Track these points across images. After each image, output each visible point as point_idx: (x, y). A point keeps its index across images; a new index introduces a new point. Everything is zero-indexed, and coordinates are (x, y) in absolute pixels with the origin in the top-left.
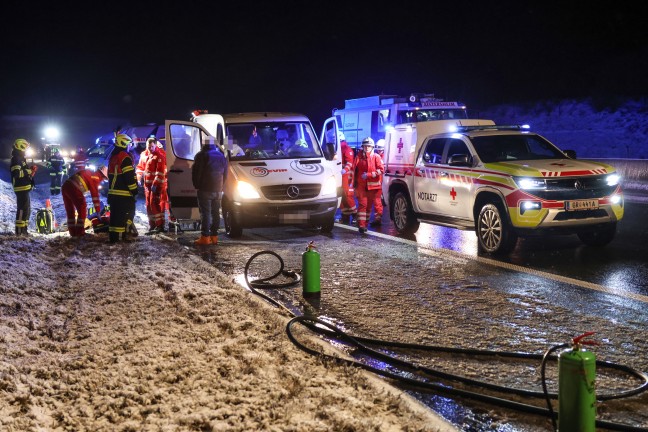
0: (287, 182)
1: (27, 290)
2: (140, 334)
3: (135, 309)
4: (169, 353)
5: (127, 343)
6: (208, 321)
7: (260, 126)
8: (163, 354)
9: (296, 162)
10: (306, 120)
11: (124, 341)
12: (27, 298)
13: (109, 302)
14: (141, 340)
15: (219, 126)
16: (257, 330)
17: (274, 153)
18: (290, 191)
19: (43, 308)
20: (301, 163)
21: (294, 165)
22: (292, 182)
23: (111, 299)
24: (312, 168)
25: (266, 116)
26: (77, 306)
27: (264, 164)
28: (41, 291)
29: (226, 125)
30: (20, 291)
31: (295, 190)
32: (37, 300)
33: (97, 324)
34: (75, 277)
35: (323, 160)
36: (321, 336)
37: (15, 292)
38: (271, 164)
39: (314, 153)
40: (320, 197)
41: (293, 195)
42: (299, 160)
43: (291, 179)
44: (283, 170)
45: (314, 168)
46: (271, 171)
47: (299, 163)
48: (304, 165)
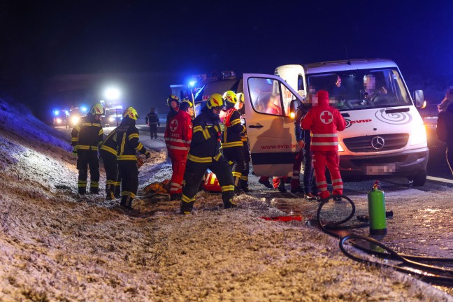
0: (372, 133)
1: (118, 237)
2: (219, 257)
3: (216, 244)
5: (208, 264)
7: (344, 75)
9: (381, 111)
11: (206, 263)
12: (118, 242)
13: (192, 242)
14: (220, 261)
15: (300, 77)
17: (359, 103)
18: (375, 141)
19: (134, 249)
20: (388, 112)
21: (379, 114)
22: (377, 132)
23: (194, 239)
24: (399, 117)
25: (349, 63)
26: (164, 247)
27: (347, 115)
28: (129, 237)
29: (307, 76)
30: (112, 238)
31: (380, 140)
32: (126, 244)
33: (183, 256)
34: (159, 228)
35: (412, 107)
37: (108, 238)
38: (354, 115)
39: (403, 100)
40: (408, 147)
41: (378, 146)
42: (385, 109)
43: (375, 129)
44: (367, 121)
45: (402, 117)
46: (354, 122)
47: (384, 113)
48: (390, 114)
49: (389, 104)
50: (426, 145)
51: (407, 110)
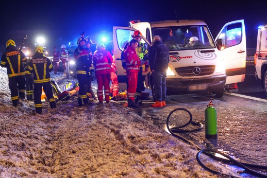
0: (192, 64)
1: (29, 135)
2: (100, 160)
3: (97, 145)
4: (120, 172)
5: (92, 167)
6: (144, 153)
7: (174, 29)
8: (116, 173)
9: (198, 51)
10: (205, 24)
11: (90, 166)
12: (28, 140)
14: (101, 165)
15: (148, 30)
16: (176, 158)
17: (184, 46)
18: (195, 70)
19: (38, 146)
20: (202, 52)
21: (197, 53)
22: (196, 64)
23: (81, 140)
24: (209, 55)
25: (178, 22)
26: (60, 145)
27: (177, 53)
28: (37, 136)
29: (152, 29)
30: (24, 135)
31: (198, 69)
32: (35, 141)
33: (73, 155)
34: (58, 127)
35: (216, 49)
36: (219, 162)
37: (21, 136)
38: (182, 53)
39: (210, 45)
40: (214, 74)
41: (197, 73)
42: (200, 50)
43: (195, 62)
44: (190, 57)
45: (211, 55)
46: (182, 58)
47: (200, 52)
48: (203, 54)
49: (202, 47)
50: (225, 73)
51: (213, 51)
